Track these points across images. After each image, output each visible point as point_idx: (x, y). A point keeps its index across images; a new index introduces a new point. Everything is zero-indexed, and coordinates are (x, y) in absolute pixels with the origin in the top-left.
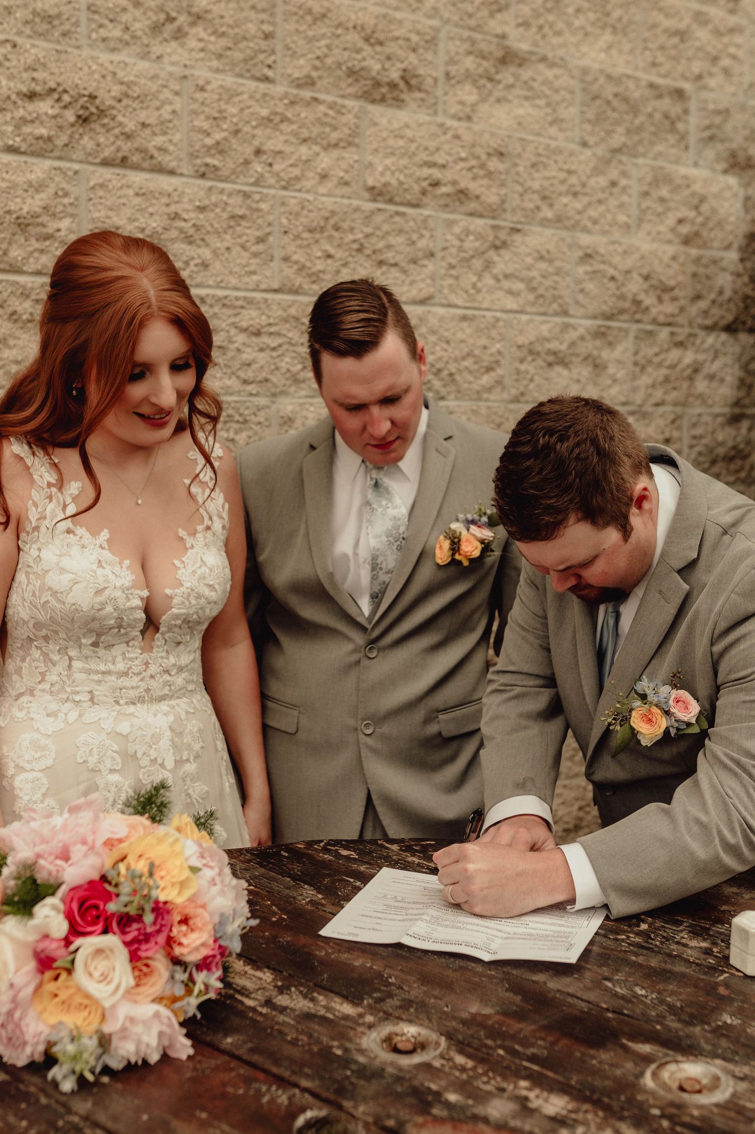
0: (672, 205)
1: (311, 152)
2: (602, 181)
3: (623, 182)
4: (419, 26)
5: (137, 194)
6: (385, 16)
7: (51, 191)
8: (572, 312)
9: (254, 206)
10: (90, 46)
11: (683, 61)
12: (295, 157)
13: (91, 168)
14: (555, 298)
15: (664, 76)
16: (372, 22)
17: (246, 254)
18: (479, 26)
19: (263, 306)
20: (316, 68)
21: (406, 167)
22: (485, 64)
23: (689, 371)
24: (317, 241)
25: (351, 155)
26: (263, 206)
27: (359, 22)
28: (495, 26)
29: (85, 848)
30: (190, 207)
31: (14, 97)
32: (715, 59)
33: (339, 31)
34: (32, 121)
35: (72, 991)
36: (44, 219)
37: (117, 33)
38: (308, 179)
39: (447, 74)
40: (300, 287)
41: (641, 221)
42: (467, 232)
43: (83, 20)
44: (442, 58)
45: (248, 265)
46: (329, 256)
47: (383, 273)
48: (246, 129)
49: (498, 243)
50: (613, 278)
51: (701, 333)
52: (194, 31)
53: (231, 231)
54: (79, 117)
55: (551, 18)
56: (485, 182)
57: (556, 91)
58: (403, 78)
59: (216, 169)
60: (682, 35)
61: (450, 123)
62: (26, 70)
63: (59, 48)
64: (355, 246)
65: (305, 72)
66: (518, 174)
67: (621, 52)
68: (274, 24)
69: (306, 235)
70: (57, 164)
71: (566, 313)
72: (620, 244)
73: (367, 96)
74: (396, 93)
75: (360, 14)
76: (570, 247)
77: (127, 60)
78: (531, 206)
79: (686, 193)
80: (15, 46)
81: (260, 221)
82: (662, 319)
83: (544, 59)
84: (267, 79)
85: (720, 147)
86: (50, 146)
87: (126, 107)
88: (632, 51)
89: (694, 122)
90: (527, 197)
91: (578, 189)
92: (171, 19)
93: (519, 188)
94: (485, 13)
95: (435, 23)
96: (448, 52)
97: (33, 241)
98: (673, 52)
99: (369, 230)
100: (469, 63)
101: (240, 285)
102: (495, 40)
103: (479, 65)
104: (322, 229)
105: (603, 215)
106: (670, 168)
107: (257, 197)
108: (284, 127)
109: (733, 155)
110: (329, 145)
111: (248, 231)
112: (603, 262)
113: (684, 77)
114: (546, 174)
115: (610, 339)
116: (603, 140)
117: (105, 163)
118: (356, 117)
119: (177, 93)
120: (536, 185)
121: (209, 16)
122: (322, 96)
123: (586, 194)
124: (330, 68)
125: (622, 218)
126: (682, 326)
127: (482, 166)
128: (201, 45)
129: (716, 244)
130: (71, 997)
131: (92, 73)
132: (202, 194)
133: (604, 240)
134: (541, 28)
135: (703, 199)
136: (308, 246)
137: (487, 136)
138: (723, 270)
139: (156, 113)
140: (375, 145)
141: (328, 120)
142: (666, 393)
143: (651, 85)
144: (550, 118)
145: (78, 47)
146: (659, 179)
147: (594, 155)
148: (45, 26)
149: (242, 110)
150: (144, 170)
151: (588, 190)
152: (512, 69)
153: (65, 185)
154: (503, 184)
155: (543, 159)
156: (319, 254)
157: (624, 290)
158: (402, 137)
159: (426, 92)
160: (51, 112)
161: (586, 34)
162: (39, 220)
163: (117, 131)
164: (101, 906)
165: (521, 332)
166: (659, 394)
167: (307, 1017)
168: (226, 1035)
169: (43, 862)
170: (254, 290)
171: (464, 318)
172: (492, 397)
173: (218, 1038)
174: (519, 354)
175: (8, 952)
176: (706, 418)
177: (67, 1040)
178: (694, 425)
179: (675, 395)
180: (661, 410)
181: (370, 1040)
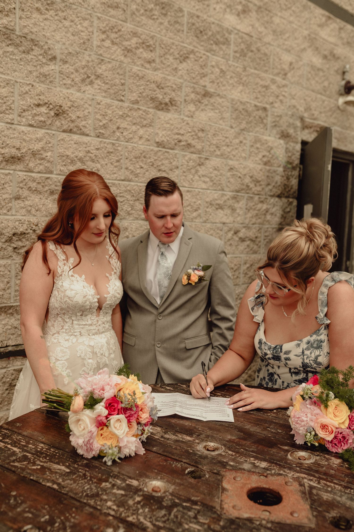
0: (261, 150)
1: (136, 128)
2: (237, 141)
3: (244, 141)
4: (176, 82)
5: (75, 143)
6: (164, 78)
7: (44, 141)
8: (225, 189)
9: (116, 148)
10: (60, 86)
11: (267, 97)
12: (131, 130)
13: (59, 133)
14: (220, 184)
15: (260, 102)
16: (160, 80)
17: (112, 166)
18: (197, 82)
19: (118, 186)
20: (139, 97)
21: (170, 135)
22: (198, 96)
23: (264, 212)
24: (138, 162)
25: (150, 130)
26: (119, 148)
27: (155, 80)
28: (202, 82)
29: (109, 387)
30: (94, 148)
31: (32, 105)
32: (278, 97)
33: (148, 83)
34: (38, 115)
35: (108, 433)
36: (42, 152)
37: (69, 82)
38: (135, 139)
39: (185, 100)
40: (131, 179)
41: (250, 156)
42: (190, 159)
43: (57, 77)
44: (183, 94)
45: (113, 170)
46: (142, 168)
48: (114, 119)
49: (200, 163)
50: (240, 177)
51: (269, 198)
52: (96, 81)
53: (107, 158)
54: (55, 114)
55: (222, 80)
56: (197, 141)
57: (223, 107)
58: (170, 101)
59: (103, 134)
60: (266, 87)
61: (186, 118)
62: (37, 95)
63: (49, 87)
64: (151, 164)
65: (135, 98)
66: (208, 138)
67: (245, 93)
68: (125, 80)
69: (134, 160)
70: (47, 131)
71: (223, 190)
72: (242, 164)
73: (157, 108)
74: (167, 107)
75: (156, 77)
76: (225, 165)
77: (72, 92)
78: (213, 150)
79: (266, 146)
80: (33, 86)
81: (118, 154)
82: (256, 192)
83: (219, 95)
84: (122, 101)
85: (278, 129)
86: (45, 124)
87: (72, 110)
88: (249, 93)
89: (269, 120)
90: (211, 146)
91: (229, 144)
92: (89, 77)
93: (208, 143)
94: (199, 78)
95: (181, 81)
96: (185, 92)
97: (38, 160)
98: (263, 94)
99: (156, 158)
100: (193, 96)
101: (110, 178)
102: (202, 88)
103: (196, 97)
104: (140, 157)
105: (237, 154)
106: (261, 136)
107: (117, 145)
108: (128, 119)
109: (282, 132)
110: (143, 126)
111: (113, 158)
112: (237, 171)
113: (267, 103)
114: (218, 138)
115: (238, 199)
116: (238, 126)
117: (64, 131)
118: (153, 115)
119: (90, 105)
120: (214, 142)
121: (102, 76)
122: (141, 107)
123: (232, 146)
124: (144, 97)
125: (244, 155)
126: (262, 195)
127: (196, 135)
128: (99, 87)
129: (275, 165)
130: (107, 435)
131: (60, 97)
132: (98, 143)
133: (237, 163)
134: (218, 83)
135: (272, 148)
136: (135, 164)
137: (198, 123)
139: (83, 113)
140: (159, 126)
141: (143, 116)
142: (256, 220)
143: (255, 106)
144: (220, 117)
145: (55, 87)
146: (257, 140)
147: (235, 131)
148: (44, 79)
149: (113, 112)
150: (77, 134)
151: (232, 144)
152: (208, 98)
153: (49, 139)
154: (203, 142)
155: (217, 133)
156: (138, 167)
157: (243, 182)
158: (169, 123)
159: (178, 107)
160: (45, 111)
161: (234, 86)
162: (40, 152)
163: (69, 119)
164: (116, 405)
165: (207, 197)
166: (254, 220)
167: (177, 441)
168: (153, 447)
169: (96, 391)
170: (115, 180)
171: (188, 191)
172: (197, 221)
173: (151, 448)
174: (207, 205)
175: (88, 421)
176: (270, 229)
177: (108, 449)
178: (266, 232)
179: (259, 220)
180: (255, 226)
181: (200, 448)
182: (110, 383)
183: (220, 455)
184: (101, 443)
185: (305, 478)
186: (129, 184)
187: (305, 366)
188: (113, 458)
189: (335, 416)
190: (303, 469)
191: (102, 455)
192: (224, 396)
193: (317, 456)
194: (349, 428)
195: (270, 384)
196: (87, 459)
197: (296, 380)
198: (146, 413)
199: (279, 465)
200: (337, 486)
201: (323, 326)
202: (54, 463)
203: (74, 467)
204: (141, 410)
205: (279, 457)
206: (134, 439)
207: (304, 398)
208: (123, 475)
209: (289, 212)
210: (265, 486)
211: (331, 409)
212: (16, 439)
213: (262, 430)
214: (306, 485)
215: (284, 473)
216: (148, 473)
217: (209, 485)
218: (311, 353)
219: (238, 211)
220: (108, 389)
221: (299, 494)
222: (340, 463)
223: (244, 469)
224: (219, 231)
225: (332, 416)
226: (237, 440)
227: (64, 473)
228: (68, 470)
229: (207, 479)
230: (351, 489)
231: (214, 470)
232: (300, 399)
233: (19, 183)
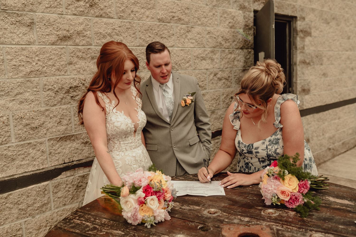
0: (227, 19)
1: (144, 11)
3: (216, 14)
5: (105, 24)
7: (85, 24)
8: (206, 47)
9: (132, 25)
12: (141, 12)
13: (94, 18)
14: (202, 44)
17: (131, 37)
19: (136, 50)
21: (166, 13)
23: (233, 59)
24: (147, 33)
25: (153, 11)
26: (134, 25)
29: (144, 179)
34: (79, 7)
35: (146, 208)
36: (83, 32)
38: (144, 18)
40: (143, 45)
41: (220, 23)
45: (131, 40)
46: (150, 37)
47: (162, 40)
48: (129, 6)
49: (188, 31)
50: (215, 38)
51: (235, 50)
53: (127, 32)
54: (90, 5)
56: (184, 16)
59: (123, 16)
64: (156, 34)
66: (192, 13)
69: (144, 32)
70: (85, 17)
71: (204, 47)
72: (216, 29)
76: (205, 30)
78: (196, 21)
79: (231, 15)
81: (133, 29)
82: (226, 47)
85: (238, 3)
86: (83, 13)
90: (195, 19)
91: (206, 16)
93: (192, 17)
97: (81, 38)
99: (159, 30)
104: (148, 30)
105: (212, 22)
106: (227, 9)
107: (132, 23)
108: (138, 5)
109: (241, 5)
110: (148, 9)
111: (131, 32)
112: (213, 34)
114: (198, 13)
115: (215, 53)
116: (211, 3)
117: (97, 17)
120: (196, 16)
123: (208, 17)
125: (216, 23)
126: (231, 49)
127: (184, 12)
129: (238, 28)
130: (146, 210)
132: (120, 23)
133: (213, 28)
135: (234, 17)
136: (145, 34)
137: (185, 4)
138: (240, 34)
139: (108, 3)
140: (159, 8)
141: (148, 2)
142: (228, 65)
146: (224, 12)
147: (209, 7)
150: (106, 18)
151: (208, 16)
153: (87, 23)
154: (189, 16)
155: (198, 9)
156: (148, 36)
157: (217, 40)
158: (165, 6)
160: (83, 4)
163: (99, 8)
164: (150, 190)
165: (195, 53)
166: (226, 66)
167: (190, 210)
168: (175, 215)
169: (136, 182)
170: (133, 46)
171: (182, 50)
172: (189, 69)
173: (174, 216)
174: (195, 58)
175: (133, 202)
176: (237, 71)
177: (147, 218)
178: (235, 73)
179: (230, 65)
180: (227, 69)
181: (205, 213)
182: (145, 177)
183: (219, 216)
184: (143, 215)
185: (274, 225)
186: (143, 49)
187: (268, 156)
188: (151, 223)
189: (290, 185)
190: (272, 219)
191: (144, 222)
192: (217, 180)
193: (280, 211)
194: (299, 192)
195: (247, 170)
196: (134, 226)
197: (263, 166)
198: (169, 193)
199: (257, 219)
200: (294, 228)
201: (279, 129)
202: (114, 230)
203: (127, 231)
204: (166, 192)
205: (256, 214)
206: (163, 210)
207: (269, 176)
208: (158, 233)
209: (249, 58)
210: (249, 232)
211: (286, 181)
212: (88, 217)
213: (244, 199)
214: (275, 229)
215: (260, 223)
216: (174, 231)
217: (214, 234)
218: (272, 147)
219: (215, 60)
220: (144, 180)
221: (271, 234)
222: (295, 214)
223: (234, 223)
224: (204, 75)
225: (287, 185)
226: (229, 206)
227: (121, 235)
228: (123, 233)
229: (212, 231)
230: (303, 229)
231: (216, 225)
232: (266, 176)
233: (70, 53)
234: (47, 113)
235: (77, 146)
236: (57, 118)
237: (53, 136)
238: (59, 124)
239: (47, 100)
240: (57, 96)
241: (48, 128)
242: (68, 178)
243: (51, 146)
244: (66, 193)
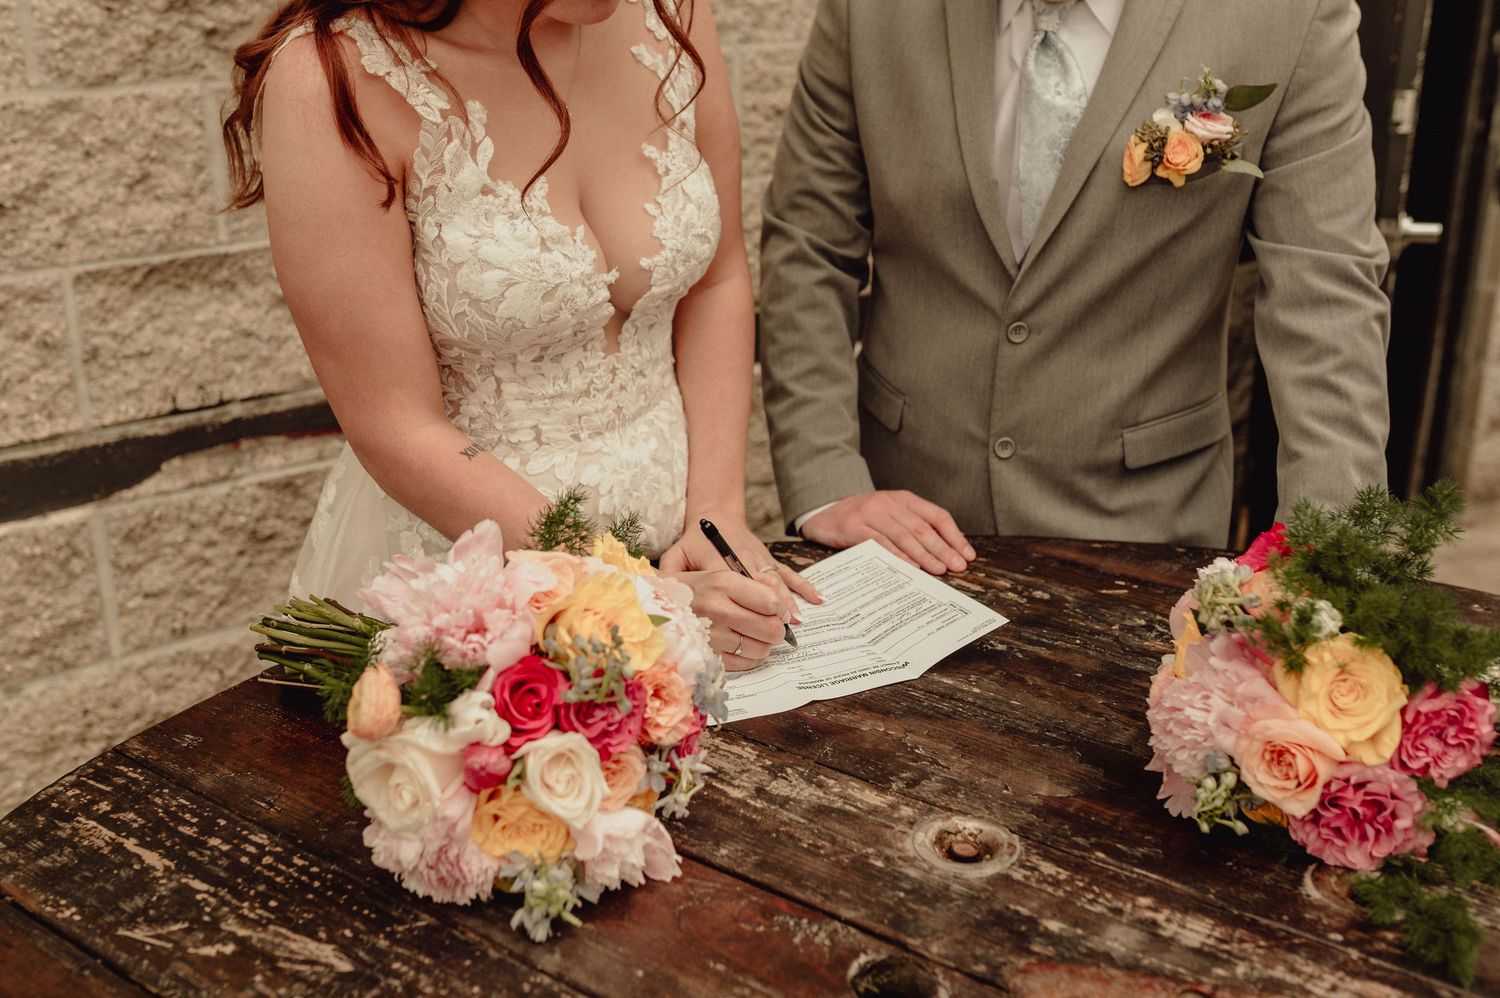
29: (505, 613)
164: (544, 690)
167: (821, 811)
168: (717, 844)
169: (451, 640)
181: (920, 842)
182: (509, 596)
183: (1004, 880)
198: (677, 701)
203: (374, 950)
204: (656, 694)
206: (634, 815)
215: (1290, 978)
216: (683, 977)
220: (502, 625)
223: (1108, 958)
226: (1079, 803)
227: (327, 981)
228: (345, 966)
231: (977, 959)
234: (63, 125)
235: (248, 318)
236: (126, 158)
237: (102, 258)
238: (139, 188)
239: (57, 44)
240: (120, 25)
241: (74, 210)
242: (197, 492)
243: (97, 312)
244: (191, 569)
